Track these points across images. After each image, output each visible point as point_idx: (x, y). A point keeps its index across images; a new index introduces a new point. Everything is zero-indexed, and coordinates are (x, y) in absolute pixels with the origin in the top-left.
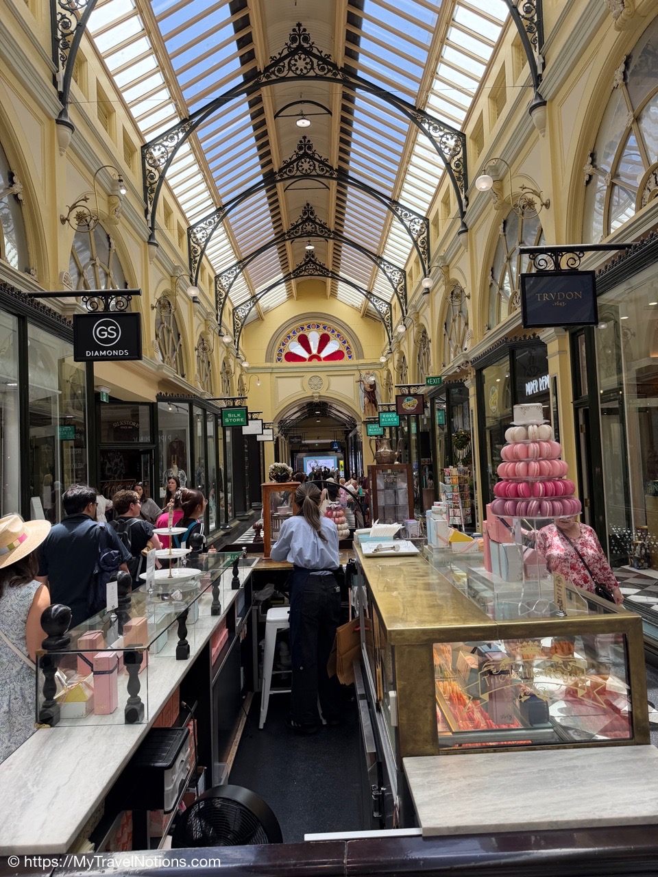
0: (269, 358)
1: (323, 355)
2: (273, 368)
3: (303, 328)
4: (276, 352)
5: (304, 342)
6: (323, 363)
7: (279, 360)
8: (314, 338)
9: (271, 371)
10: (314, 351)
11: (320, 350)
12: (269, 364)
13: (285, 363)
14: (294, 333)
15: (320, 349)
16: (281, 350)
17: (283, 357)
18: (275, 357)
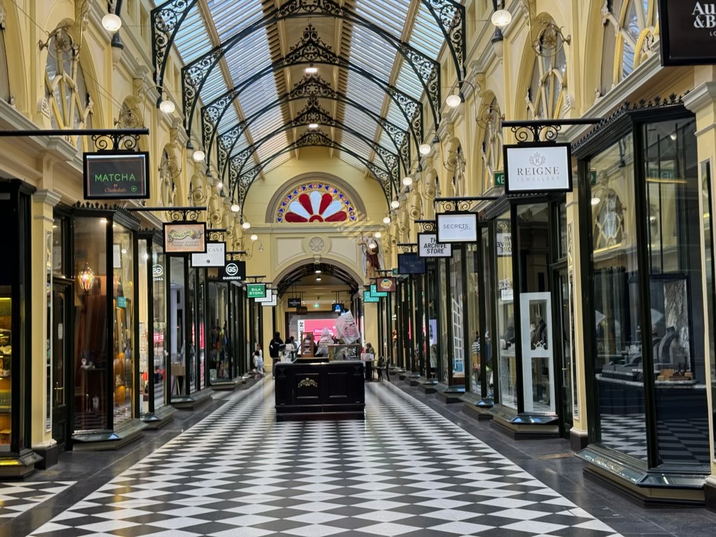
0: (269, 218)
1: (324, 216)
2: (273, 229)
3: (304, 188)
4: (276, 211)
5: (305, 201)
6: (325, 224)
7: (279, 220)
8: (316, 198)
9: (271, 232)
10: (316, 212)
11: (322, 211)
12: (269, 225)
13: (286, 224)
14: (295, 192)
15: (322, 209)
16: (281, 210)
17: (283, 218)
18: (276, 217)
